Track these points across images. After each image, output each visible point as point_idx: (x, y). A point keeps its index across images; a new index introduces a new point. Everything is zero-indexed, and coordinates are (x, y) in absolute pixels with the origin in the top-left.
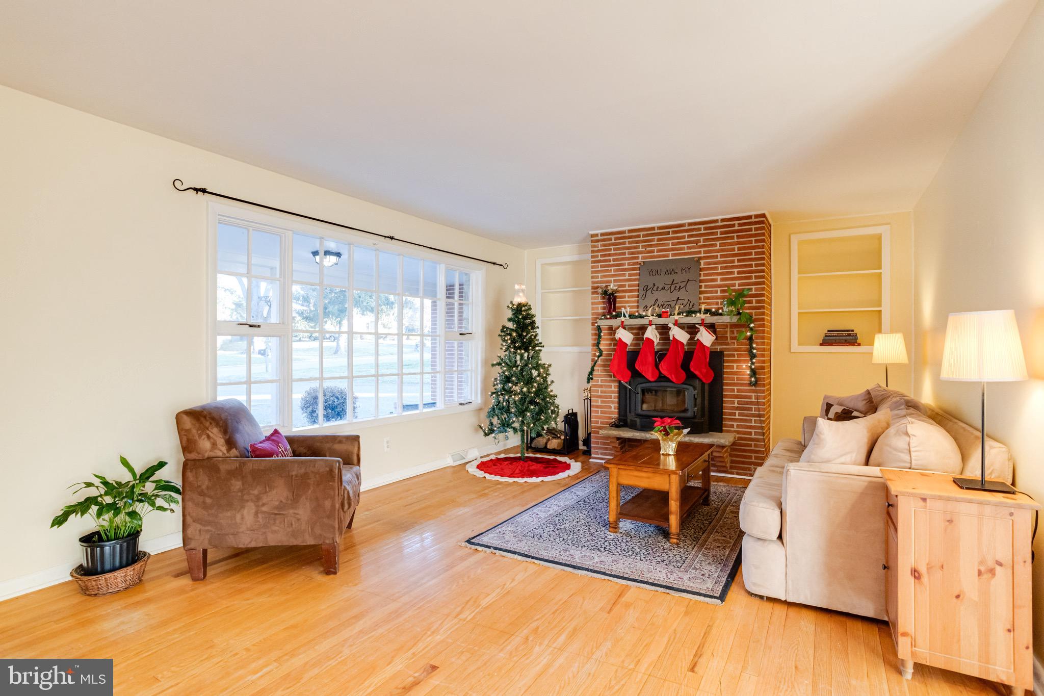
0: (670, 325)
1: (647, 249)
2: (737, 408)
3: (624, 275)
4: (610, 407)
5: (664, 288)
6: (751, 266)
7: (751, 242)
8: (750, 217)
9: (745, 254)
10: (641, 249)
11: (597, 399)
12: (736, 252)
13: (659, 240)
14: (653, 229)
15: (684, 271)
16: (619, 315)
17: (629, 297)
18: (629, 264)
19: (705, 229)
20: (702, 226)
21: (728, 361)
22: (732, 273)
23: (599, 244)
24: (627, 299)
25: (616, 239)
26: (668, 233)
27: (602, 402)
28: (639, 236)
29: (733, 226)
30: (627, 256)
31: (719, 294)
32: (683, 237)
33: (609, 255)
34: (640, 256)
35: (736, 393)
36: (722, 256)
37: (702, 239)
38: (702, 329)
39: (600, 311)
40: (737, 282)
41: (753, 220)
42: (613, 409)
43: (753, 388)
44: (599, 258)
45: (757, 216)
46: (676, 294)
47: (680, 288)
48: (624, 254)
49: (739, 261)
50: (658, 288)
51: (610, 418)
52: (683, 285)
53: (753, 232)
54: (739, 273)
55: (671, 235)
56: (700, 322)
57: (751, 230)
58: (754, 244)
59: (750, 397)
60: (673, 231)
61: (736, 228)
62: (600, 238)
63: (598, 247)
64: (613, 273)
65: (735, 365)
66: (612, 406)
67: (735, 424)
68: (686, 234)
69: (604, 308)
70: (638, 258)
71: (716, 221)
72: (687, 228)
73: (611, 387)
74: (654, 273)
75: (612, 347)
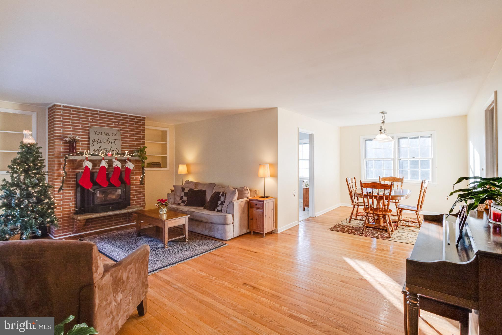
0: (113, 160)
1: (93, 121)
2: (135, 195)
3: (79, 132)
4: (69, 205)
5: (103, 142)
6: (140, 137)
7: (140, 127)
8: (140, 117)
9: (138, 132)
10: (89, 120)
11: (60, 201)
12: (135, 130)
13: (100, 117)
14: (97, 111)
15: (113, 135)
16: (82, 154)
17: (82, 144)
18: (82, 126)
19: (123, 118)
20: (121, 116)
21: (132, 175)
22: (133, 139)
23: (62, 111)
24: (81, 145)
25: (73, 111)
26: (105, 115)
27: (63, 202)
28: (88, 113)
29: (134, 119)
30: (81, 122)
31: (128, 147)
32: (112, 119)
33: (69, 119)
34: (89, 123)
35: (135, 189)
36: (129, 131)
37: (121, 122)
38: (129, 162)
39: (62, 150)
40: (135, 143)
41: (141, 119)
42: (71, 206)
43: (141, 186)
44: (62, 120)
45: (143, 118)
46: (110, 145)
47: (112, 143)
48: (80, 120)
49: (136, 134)
50: (100, 141)
51: (70, 211)
52: (113, 141)
53: (141, 124)
54: (136, 139)
55: (106, 117)
56: (126, 159)
57: (140, 122)
58: (141, 128)
59: (140, 189)
60: (107, 115)
61: (135, 120)
62: (62, 108)
63: (61, 113)
64: (71, 129)
65: (134, 177)
66: (71, 203)
67: (135, 201)
68: (114, 118)
69: (65, 149)
70: (88, 124)
71: (127, 115)
72: (114, 115)
73: (70, 193)
74: (98, 133)
75: (71, 170)
